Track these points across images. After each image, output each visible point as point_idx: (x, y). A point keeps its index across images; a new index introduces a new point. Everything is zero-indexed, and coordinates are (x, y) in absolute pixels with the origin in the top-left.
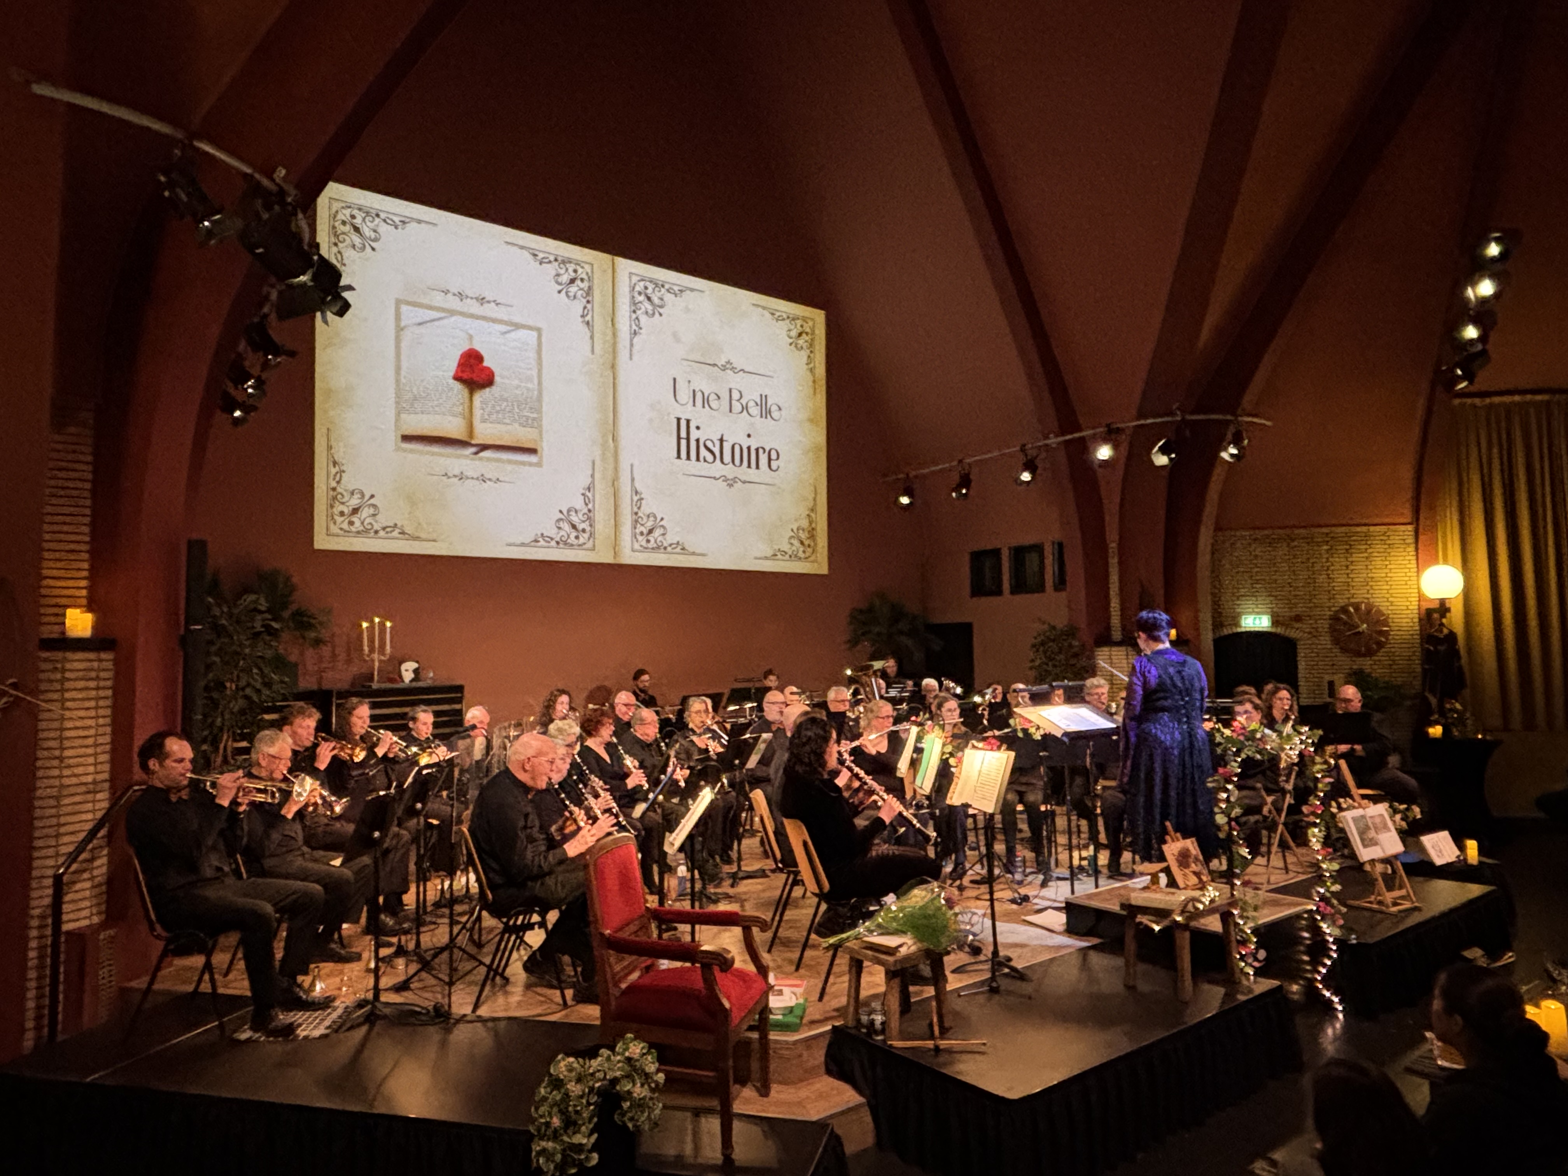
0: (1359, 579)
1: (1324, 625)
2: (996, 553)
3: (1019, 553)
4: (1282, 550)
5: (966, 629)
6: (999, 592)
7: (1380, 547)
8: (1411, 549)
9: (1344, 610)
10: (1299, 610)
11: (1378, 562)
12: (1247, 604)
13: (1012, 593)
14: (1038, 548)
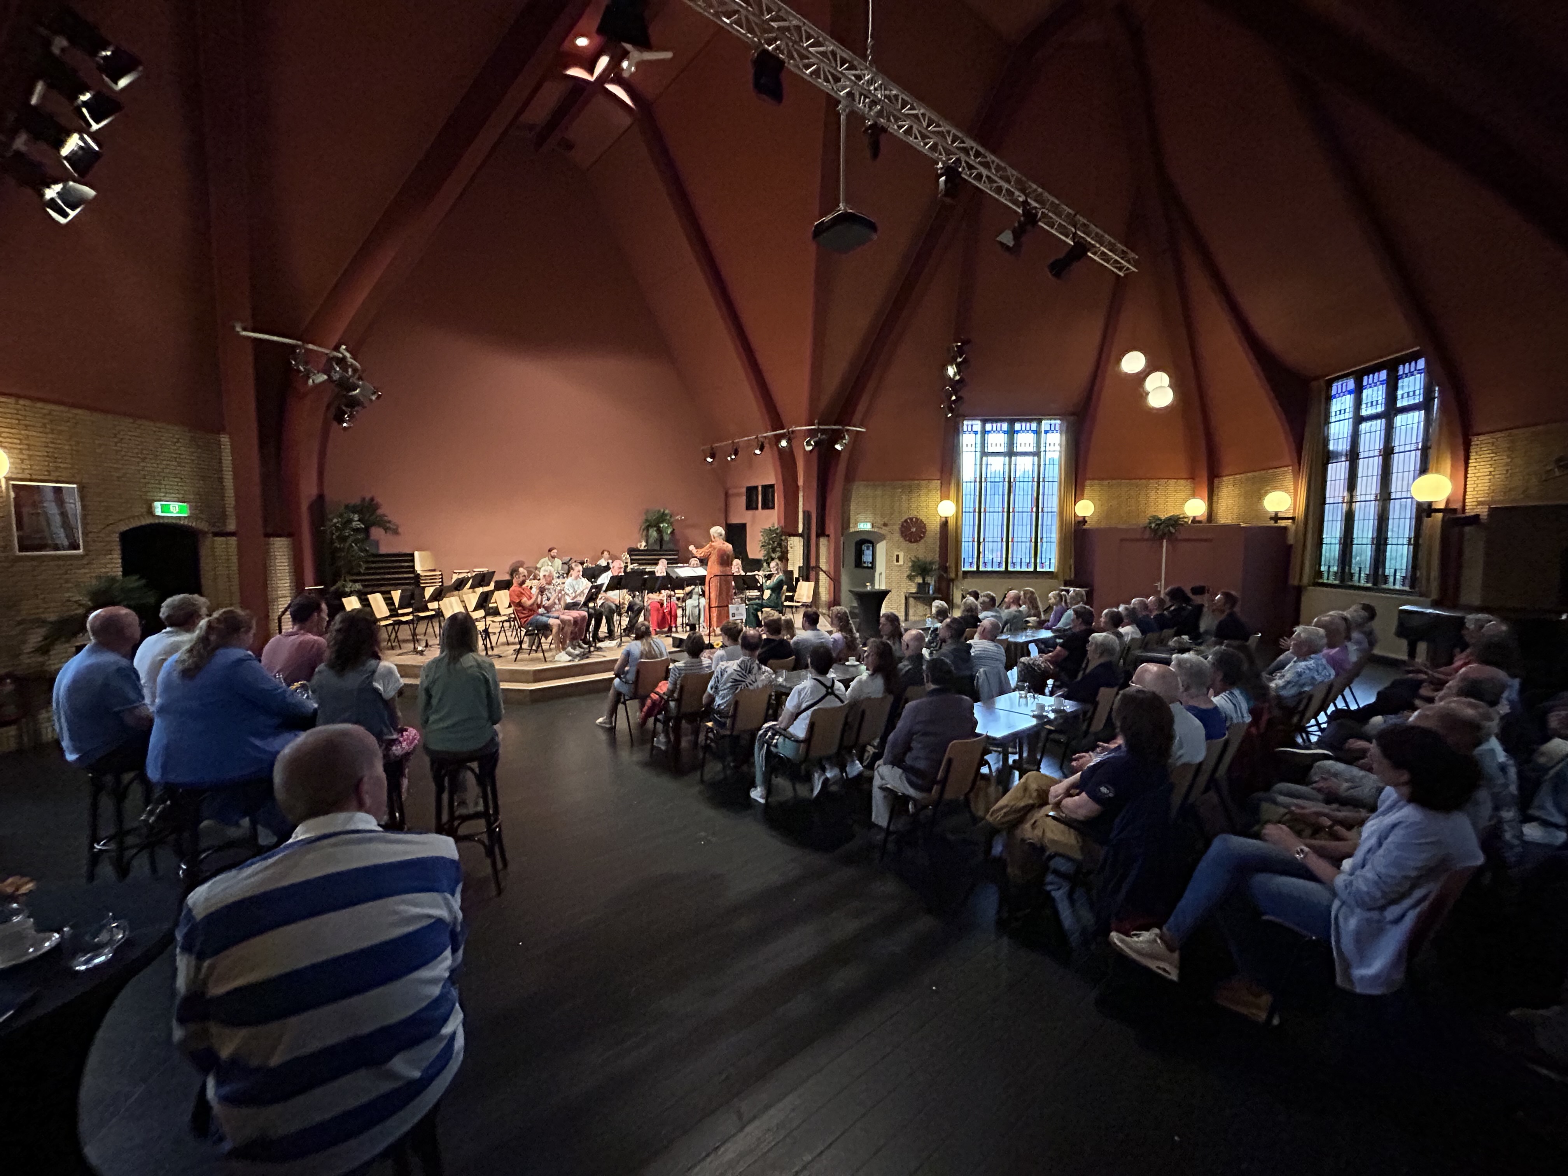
0: (914, 505)
1: (897, 528)
2: (756, 488)
3: (765, 488)
4: (879, 492)
5: (744, 526)
6: (757, 508)
7: (924, 491)
8: (939, 492)
9: (906, 521)
10: (886, 520)
11: (923, 498)
12: (861, 517)
13: (763, 508)
14: (772, 486)
